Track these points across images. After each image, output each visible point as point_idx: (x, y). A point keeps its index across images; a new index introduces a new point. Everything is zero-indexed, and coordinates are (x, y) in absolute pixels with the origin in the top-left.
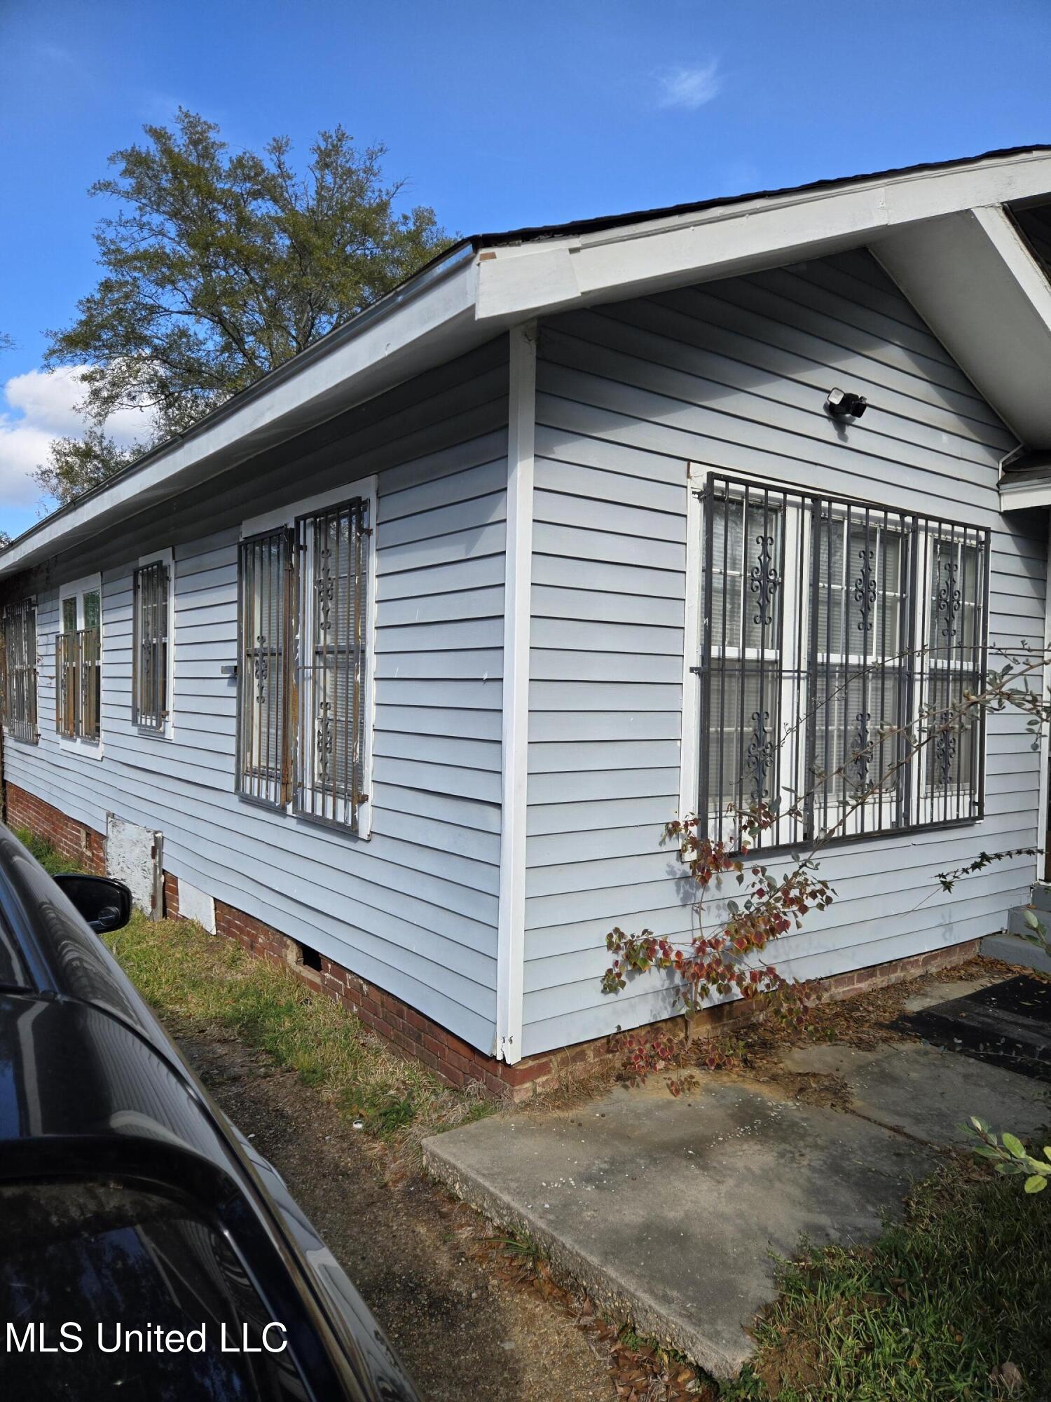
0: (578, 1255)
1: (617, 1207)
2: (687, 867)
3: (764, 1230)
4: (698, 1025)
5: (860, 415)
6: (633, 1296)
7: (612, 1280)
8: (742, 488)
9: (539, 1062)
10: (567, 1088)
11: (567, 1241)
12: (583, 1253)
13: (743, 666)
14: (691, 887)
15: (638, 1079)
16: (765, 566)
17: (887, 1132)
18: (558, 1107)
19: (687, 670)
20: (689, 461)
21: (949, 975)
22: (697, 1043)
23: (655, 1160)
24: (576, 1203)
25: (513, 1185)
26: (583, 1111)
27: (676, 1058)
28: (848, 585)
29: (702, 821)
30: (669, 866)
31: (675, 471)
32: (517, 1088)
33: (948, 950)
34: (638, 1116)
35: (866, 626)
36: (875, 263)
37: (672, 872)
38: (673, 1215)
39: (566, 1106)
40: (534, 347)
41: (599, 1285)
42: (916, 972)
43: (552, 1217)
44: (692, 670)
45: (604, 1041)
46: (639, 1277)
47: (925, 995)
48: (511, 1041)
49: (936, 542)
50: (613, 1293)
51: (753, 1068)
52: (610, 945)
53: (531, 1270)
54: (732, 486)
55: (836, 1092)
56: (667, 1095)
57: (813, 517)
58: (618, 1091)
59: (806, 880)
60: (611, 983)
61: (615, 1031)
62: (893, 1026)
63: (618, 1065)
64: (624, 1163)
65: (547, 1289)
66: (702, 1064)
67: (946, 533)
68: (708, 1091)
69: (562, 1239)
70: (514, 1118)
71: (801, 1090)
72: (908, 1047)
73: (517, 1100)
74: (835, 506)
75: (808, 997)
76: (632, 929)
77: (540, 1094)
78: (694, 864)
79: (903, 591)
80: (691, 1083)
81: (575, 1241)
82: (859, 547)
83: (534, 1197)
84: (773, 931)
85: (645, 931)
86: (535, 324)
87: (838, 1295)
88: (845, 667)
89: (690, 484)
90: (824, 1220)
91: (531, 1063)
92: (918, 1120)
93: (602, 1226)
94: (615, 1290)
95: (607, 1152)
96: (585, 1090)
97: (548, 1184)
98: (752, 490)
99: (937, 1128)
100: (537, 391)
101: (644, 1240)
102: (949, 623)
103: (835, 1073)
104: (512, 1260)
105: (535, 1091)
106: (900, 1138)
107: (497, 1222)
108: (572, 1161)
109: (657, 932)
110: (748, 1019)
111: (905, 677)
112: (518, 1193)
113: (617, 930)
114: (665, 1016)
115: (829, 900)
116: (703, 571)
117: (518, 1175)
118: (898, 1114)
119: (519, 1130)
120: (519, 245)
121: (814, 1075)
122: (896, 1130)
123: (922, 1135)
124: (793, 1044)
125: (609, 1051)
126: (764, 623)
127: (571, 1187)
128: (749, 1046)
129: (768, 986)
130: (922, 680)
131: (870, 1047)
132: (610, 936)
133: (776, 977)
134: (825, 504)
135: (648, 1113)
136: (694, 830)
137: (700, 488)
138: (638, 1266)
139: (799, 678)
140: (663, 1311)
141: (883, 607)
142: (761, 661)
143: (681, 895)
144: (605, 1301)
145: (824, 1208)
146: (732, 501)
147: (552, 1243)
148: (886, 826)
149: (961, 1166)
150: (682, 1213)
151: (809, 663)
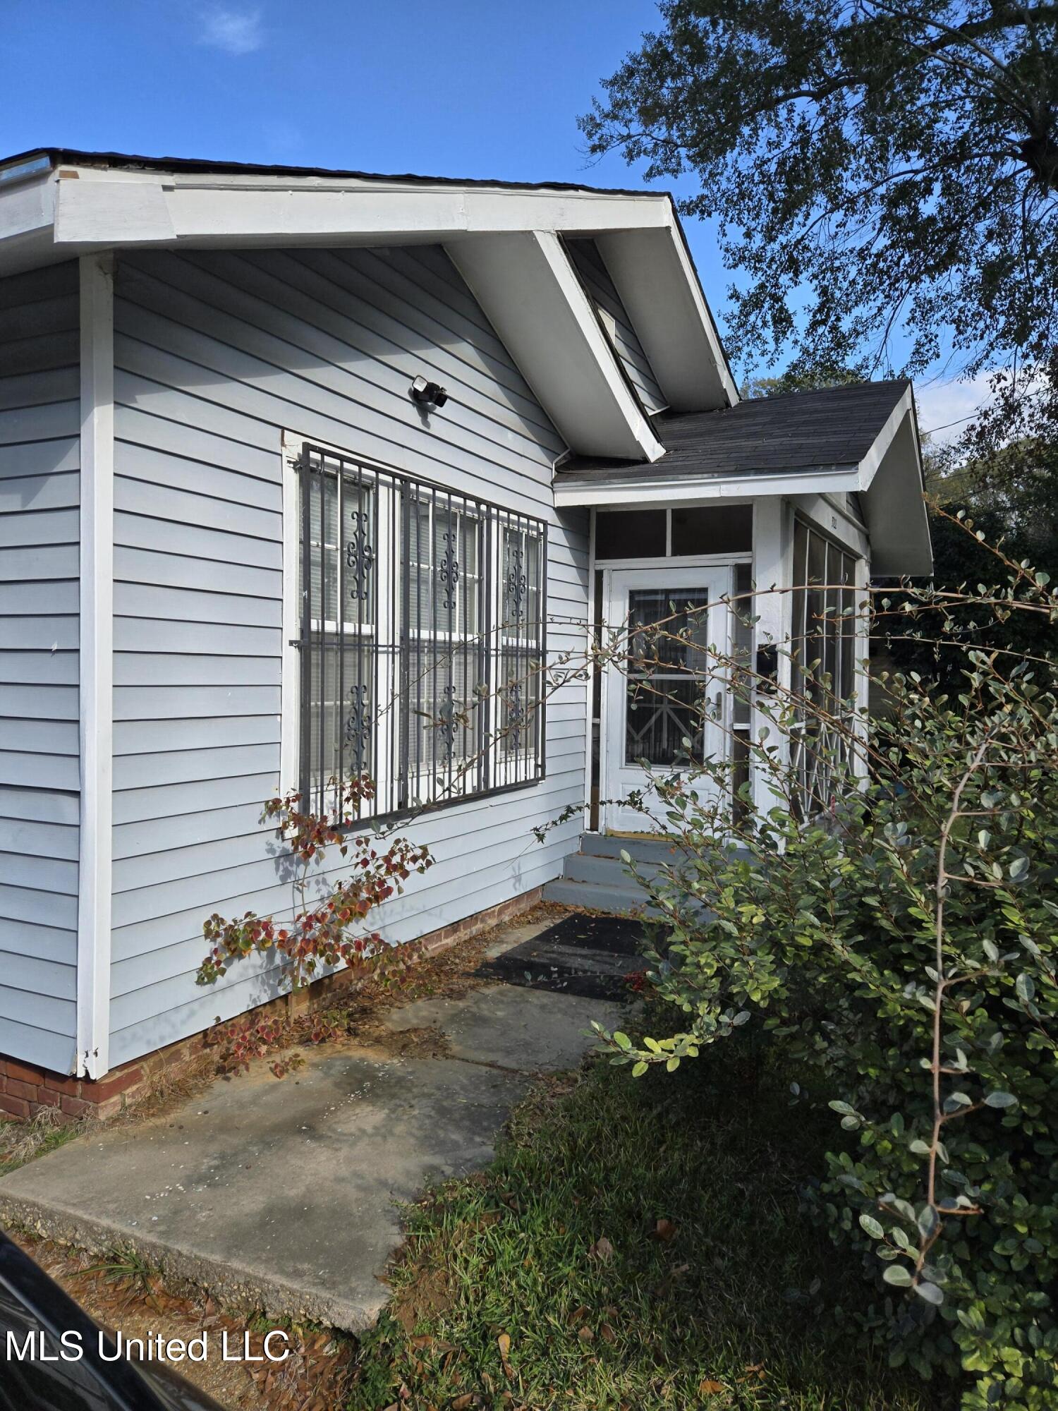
0: (197, 1257)
1: (234, 1200)
2: (289, 846)
3: (383, 1184)
4: (298, 1003)
5: (441, 405)
6: (263, 1280)
7: (237, 1272)
8: (337, 462)
9: (127, 1073)
10: (162, 1093)
11: (184, 1248)
12: (203, 1255)
13: (342, 639)
14: (291, 865)
15: (242, 1067)
16: (360, 542)
17: (485, 1069)
18: (153, 1115)
19: (286, 643)
20: (283, 428)
21: (517, 922)
22: (299, 1022)
23: (268, 1144)
24: (188, 1208)
25: (111, 1206)
26: (185, 1113)
27: (277, 1040)
28: (434, 565)
29: (303, 796)
30: (269, 844)
31: (270, 437)
32: (102, 1104)
33: (518, 899)
34: (242, 1106)
35: (450, 605)
36: (450, 261)
37: (271, 850)
38: (294, 1192)
39: (164, 1112)
40: (111, 282)
41: (223, 1281)
42: (493, 922)
43: (162, 1228)
44: (291, 643)
45: (201, 1036)
46: (267, 1261)
47: (502, 942)
48: (96, 1054)
49: (505, 530)
50: (239, 1285)
51: (356, 1035)
52: (208, 934)
53: (140, 1289)
54: (328, 459)
55: (435, 1043)
56: (273, 1079)
57: (402, 497)
58: (219, 1085)
59: (406, 846)
60: (208, 974)
61: (213, 1023)
62: (478, 974)
63: (216, 1058)
64: (235, 1155)
65: (161, 1303)
66: (305, 1041)
67: (513, 522)
68: (315, 1066)
69: (178, 1247)
70: (100, 1138)
71: (404, 1047)
72: (491, 991)
73: (102, 1117)
74: (422, 489)
75: (410, 957)
76: (232, 914)
77: (130, 1106)
78: (296, 841)
79: (480, 574)
80: (296, 1062)
81: (193, 1245)
82: (442, 530)
83: (138, 1213)
84: (377, 898)
85: (248, 914)
86: (111, 256)
87: (461, 1222)
88: (434, 643)
89: (285, 452)
90: (437, 1160)
91: (118, 1074)
92: (508, 1052)
93: (220, 1223)
94: (242, 1281)
95: (214, 1148)
96: (181, 1092)
97: (153, 1196)
98: (347, 465)
99: (524, 1056)
100: (115, 331)
101: (267, 1224)
102: (517, 604)
103: (433, 1026)
104: (116, 1285)
105: (123, 1104)
106: (495, 1071)
107: (94, 1250)
108: (177, 1166)
109: (261, 914)
110: (347, 989)
111: (482, 652)
112: (119, 1214)
113: (215, 916)
114: (265, 999)
115: (429, 863)
116: (301, 542)
117: (116, 1194)
118: (490, 1050)
119: (109, 1148)
120: (105, 169)
121: (415, 1030)
122: (491, 1065)
123: (514, 1065)
124: (391, 1005)
125: (206, 1045)
126: (361, 599)
127: (181, 1192)
128: (350, 1015)
129: (372, 952)
130: (497, 656)
131: (461, 995)
132: (208, 923)
133: (381, 942)
134: (413, 486)
135: (255, 1100)
136: (295, 806)
137: (295, 458)
138: (264, 1250)
139: (393, 653)
140: (296, 1286)
141: (465, 588)
142: (359, 636)
143: (281, 873)
144: (230, 1296)
145: (437, 1149)
146: (328, 475)
147: (165, 1255)
148: (469, 791)
149: (547, 1085)
150: (303, 1189)
151: (402, 638)
